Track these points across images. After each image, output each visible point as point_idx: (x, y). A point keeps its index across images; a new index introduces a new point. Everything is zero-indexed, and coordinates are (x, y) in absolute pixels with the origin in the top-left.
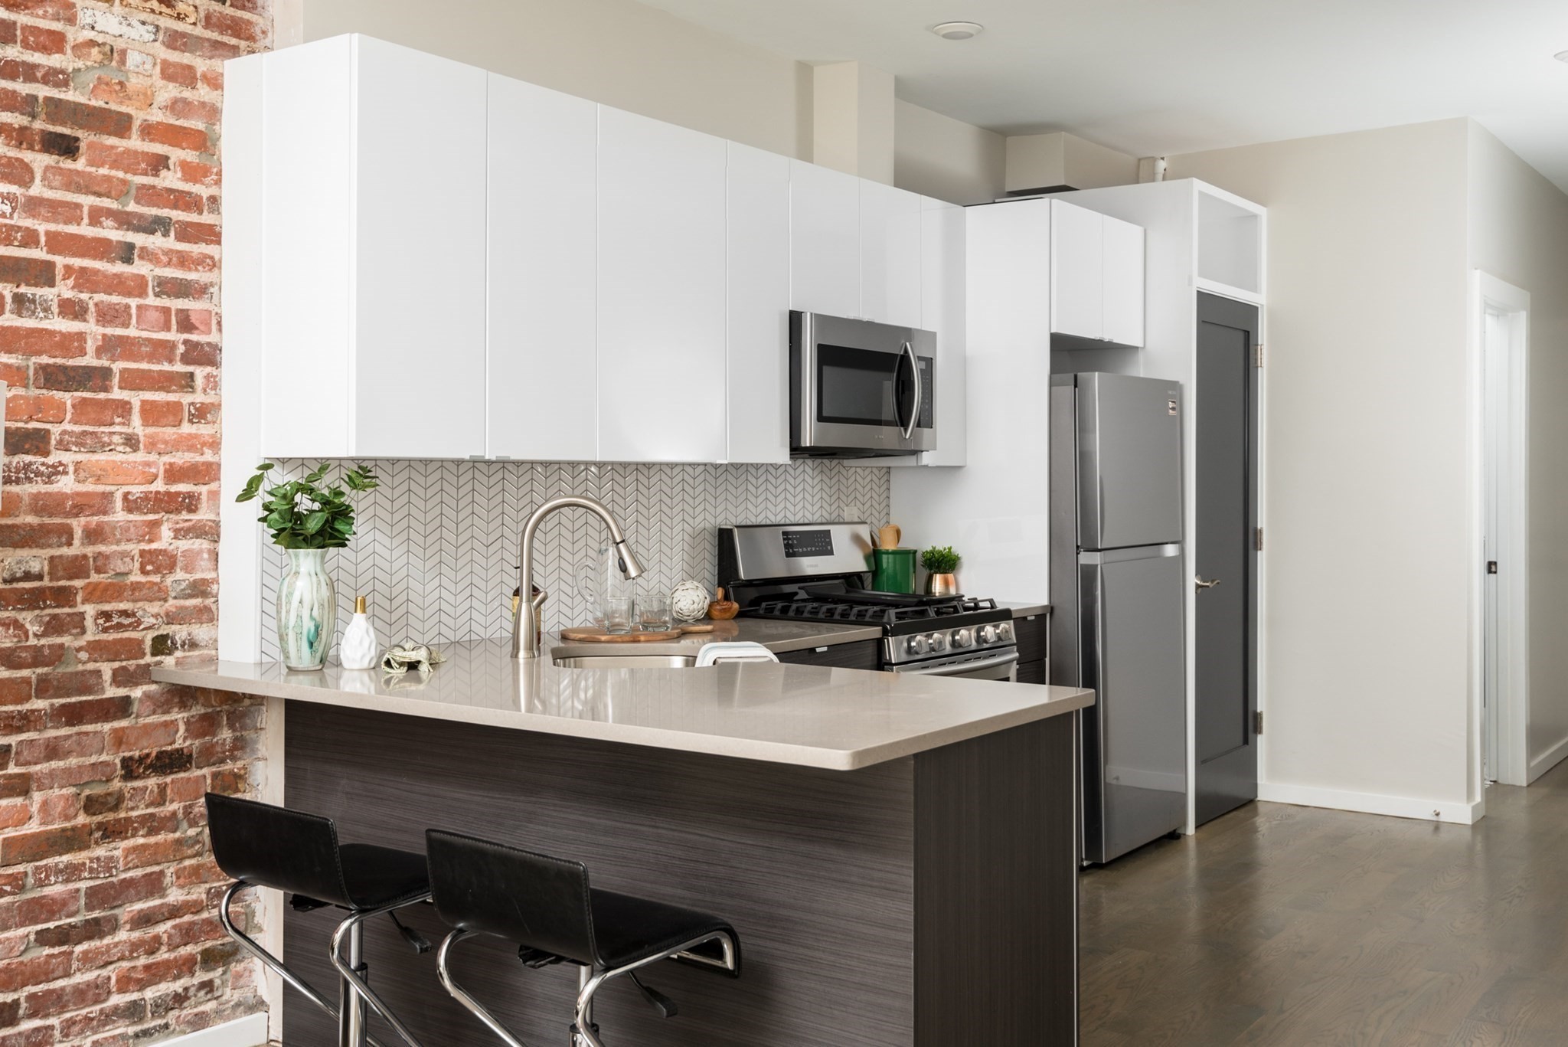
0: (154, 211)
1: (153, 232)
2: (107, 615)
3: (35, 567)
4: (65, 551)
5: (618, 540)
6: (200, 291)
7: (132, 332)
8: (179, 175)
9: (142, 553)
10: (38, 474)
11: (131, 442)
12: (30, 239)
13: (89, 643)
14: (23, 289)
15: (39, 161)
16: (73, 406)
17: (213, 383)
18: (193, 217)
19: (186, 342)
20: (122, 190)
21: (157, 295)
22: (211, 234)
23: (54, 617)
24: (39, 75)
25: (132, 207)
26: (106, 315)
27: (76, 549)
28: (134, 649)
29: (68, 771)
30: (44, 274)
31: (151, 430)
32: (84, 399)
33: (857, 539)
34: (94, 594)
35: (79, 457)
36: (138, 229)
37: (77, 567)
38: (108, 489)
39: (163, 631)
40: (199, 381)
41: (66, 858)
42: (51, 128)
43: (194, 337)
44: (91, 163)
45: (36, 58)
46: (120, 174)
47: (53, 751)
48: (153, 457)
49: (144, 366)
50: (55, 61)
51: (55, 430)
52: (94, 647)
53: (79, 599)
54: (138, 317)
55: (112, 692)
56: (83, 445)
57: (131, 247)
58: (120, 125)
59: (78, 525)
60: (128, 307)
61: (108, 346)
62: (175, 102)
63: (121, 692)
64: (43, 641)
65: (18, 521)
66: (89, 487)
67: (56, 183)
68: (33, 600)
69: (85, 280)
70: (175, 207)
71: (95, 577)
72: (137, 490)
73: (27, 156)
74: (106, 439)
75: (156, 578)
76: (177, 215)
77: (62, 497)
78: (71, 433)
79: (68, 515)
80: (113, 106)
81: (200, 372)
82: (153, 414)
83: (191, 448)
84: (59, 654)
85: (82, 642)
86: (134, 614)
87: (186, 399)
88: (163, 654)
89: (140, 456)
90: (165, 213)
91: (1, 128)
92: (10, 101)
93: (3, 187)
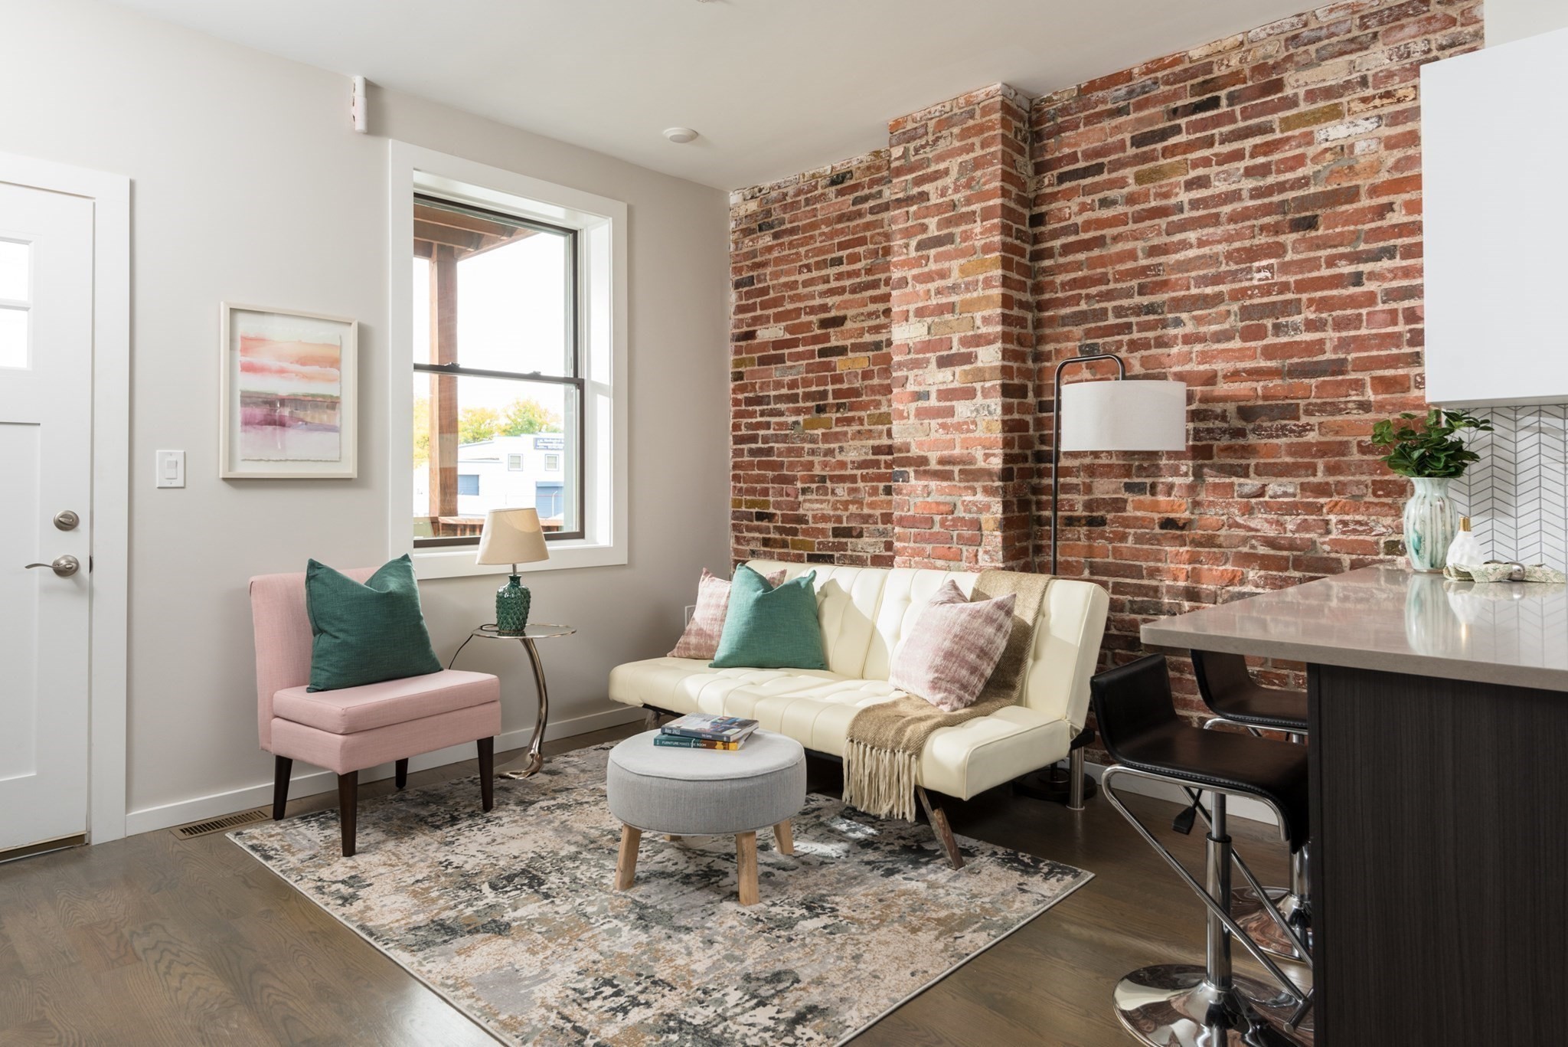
0: (1381, 244)
1: (1380, 259)
2: (1345, 523)
3: (1291, 489)
4: (1311, 479)
7: (1363, 331)
8: (1404, 212)
9: (1374, 482)
10: (1292, 431)
11: (1365, 406)
12: (1284, 287)
13: (1331, 540)
14: (1282, 320)
15: (1289, 238)
16: (1316, 387)
19: (1410, 331)
20: (1356, 237)
21: (1384, 302)
23: (1305, 521)
24: (1287, 186)
25: (1362, 247)
26: (1339, 325)
27: (1320, 478)
28: (1370, 548)
30: (1293, 307)
31: (1381, 397)
32: (1324, 381)
34: (1335, 508)
35: (1322, 419)
36: (1366, 261)
37: (1322, 490)
38: (1345, 439)
39: (1395, 538)
42: (1297, 216)
43: (1418, 326)
44: (1327, 228)
45: (1290, 176)
46: (1352, 228)
48: (1384, 416)
49: (1375, 353)
50: (1300, 172)
51: (1302, 403)
52: (1336, 543)
53: (1325, 510)
54: (1367, 320)
56: (1325, 411)
57: (1359, 274)
58: (1352, 194)
59: (1321, 464)
60: (1360, 315)
61: (1343, 344)
62: (1398, 161)
64: (1297, 535)
65: (1278, 460)
66: (1330, 438)
67: (1302, 249)
68: (1290, 509)
69: (1323, 304)
70: (1400, 236)
71: (1337, 498)
72: (1369, 439)
73: (1281, 238)
74: (1342, 406)
75: (1388, 500)
76: (1402, 241)
77: (1309, 445)
78: (1316, 404)
79: (1314, 456)
80: (1345, 185)
82: (1381, 385)
84: (1309, 545)
85: (1326, 539)
86: (1367, 524)
87: (1414, 372)
88: (1394, 554)
89: (1371, 416)
90: (1392, 242)
91: (1262, 228)
92: (1267, 210)
93: (1264, 263)
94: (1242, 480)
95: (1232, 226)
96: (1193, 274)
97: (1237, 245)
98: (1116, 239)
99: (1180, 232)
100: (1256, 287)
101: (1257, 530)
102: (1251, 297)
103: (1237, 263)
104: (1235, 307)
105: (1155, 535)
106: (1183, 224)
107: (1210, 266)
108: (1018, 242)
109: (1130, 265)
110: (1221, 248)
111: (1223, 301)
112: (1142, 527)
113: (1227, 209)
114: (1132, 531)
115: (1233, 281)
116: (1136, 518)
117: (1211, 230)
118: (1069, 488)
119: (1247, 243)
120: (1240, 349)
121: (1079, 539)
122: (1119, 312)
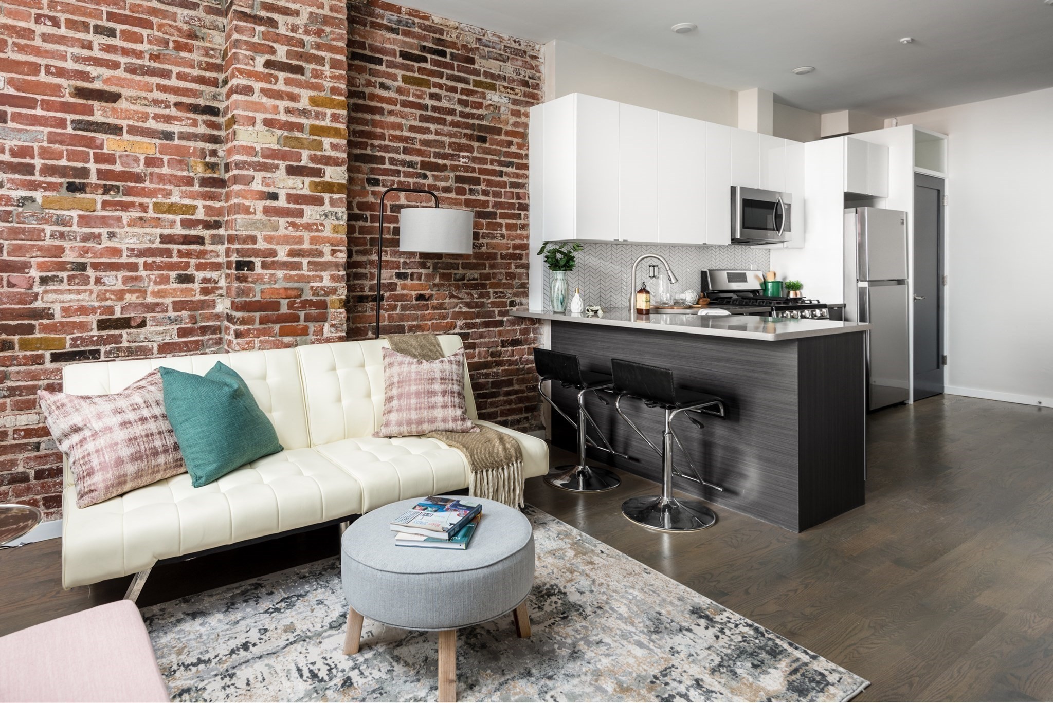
0: (509, 160)
1: (508, 167)
2: (496, 293)
3: (476, 276)
4: (484, 271)
5: (668, 269)
6: (522, 186)
7: (502, 200)
8: (516, 147)
9: (506, 273)
10: (476, 246)
11: (503, 236)
12: (473, 170)
13: (491, 301)
14: (472, 187)
15: (476, 144)
16: (486, 224)
17: (527, 217)
18: (520, 161)
19: (519, 203)
20: (499, 153)
21: (510, 187)
22: (526, 167)
23: (481, 292)
24: (475, 117)
25: (502, 159)
26: (497, 195)
27: (487, 271)
28: (504, 304)
29: (485, 342)
30: (477, 181)
31: (508, 232)
32: (489, 222)
33: (757, 277)
34: (493, 286)
35: (488, 241)
36: (504, 166)
37: (487, 277)
38: (496, 251)
39: (513, 299)
40: (523, 216)
41: (485, 371)
42: (479, 134)
43: (521, 201)
44: (490, 145)
45: (475, 111)
46: (499, 148)
47: (481, 336)
48: (509, 241)
49: (506, 211)
50: (480, 112)
51: (481, 232)
52: (492, 303)
53: (488, 287)
54: (504, 195)
55: (498, 318)
56: (489, 237)
57: (502, 172)
58: (498, 131)
59: (488, 263)
60: (501, 191)
61: (496, 205)
62: (515, 122)
63: (500, 318)
64: (478, 300)
65: (471, 261)
66: (491, 251)
67: (480, 152)
68: (475, 287)
69: (489, 183)
70: (515, 158)
71: (493, 280)
72: (504, 252)
73: (473, 143)
74: (495, 235)
75: (510, 282)
76: (515, 161)
77: (483, 254)
79: (485, 260)
80: (497, 125)
81: (523, 213)
82: (509, 227)
83: (520, 239)
84: (482, 305)
85: (489, 301)
86: (504, 293)
87: (519, 222)
88: (513, 306)
89: (505, 241)
90: (512, 160)
91: (465, 135)
92: (468, 126)
93: (465, 154)
94: (456, 271)
95: (451, 129)
96: (433, 150)
97: (453, 140)
98: (390, 113)
99: (426, 122)
100: (463, 166)
101: (462, 299)
102: (460, 171)
103: (453, 150)
104: (452, 175)
105: (413, 305)
106: (428, 118)
107: (441, 148)
109: (398, 133)
110: (446, 140)
111: (447, 169)
112: (406, 301)
113: (449, 118)
114: (399, 303)
115: (452, 160)
116: (403, 295)
117: (442, 127)
118: (360, 276)
119: (457, 141)
120: (456, 199)
121: (366, 311)
122: (392, 161)
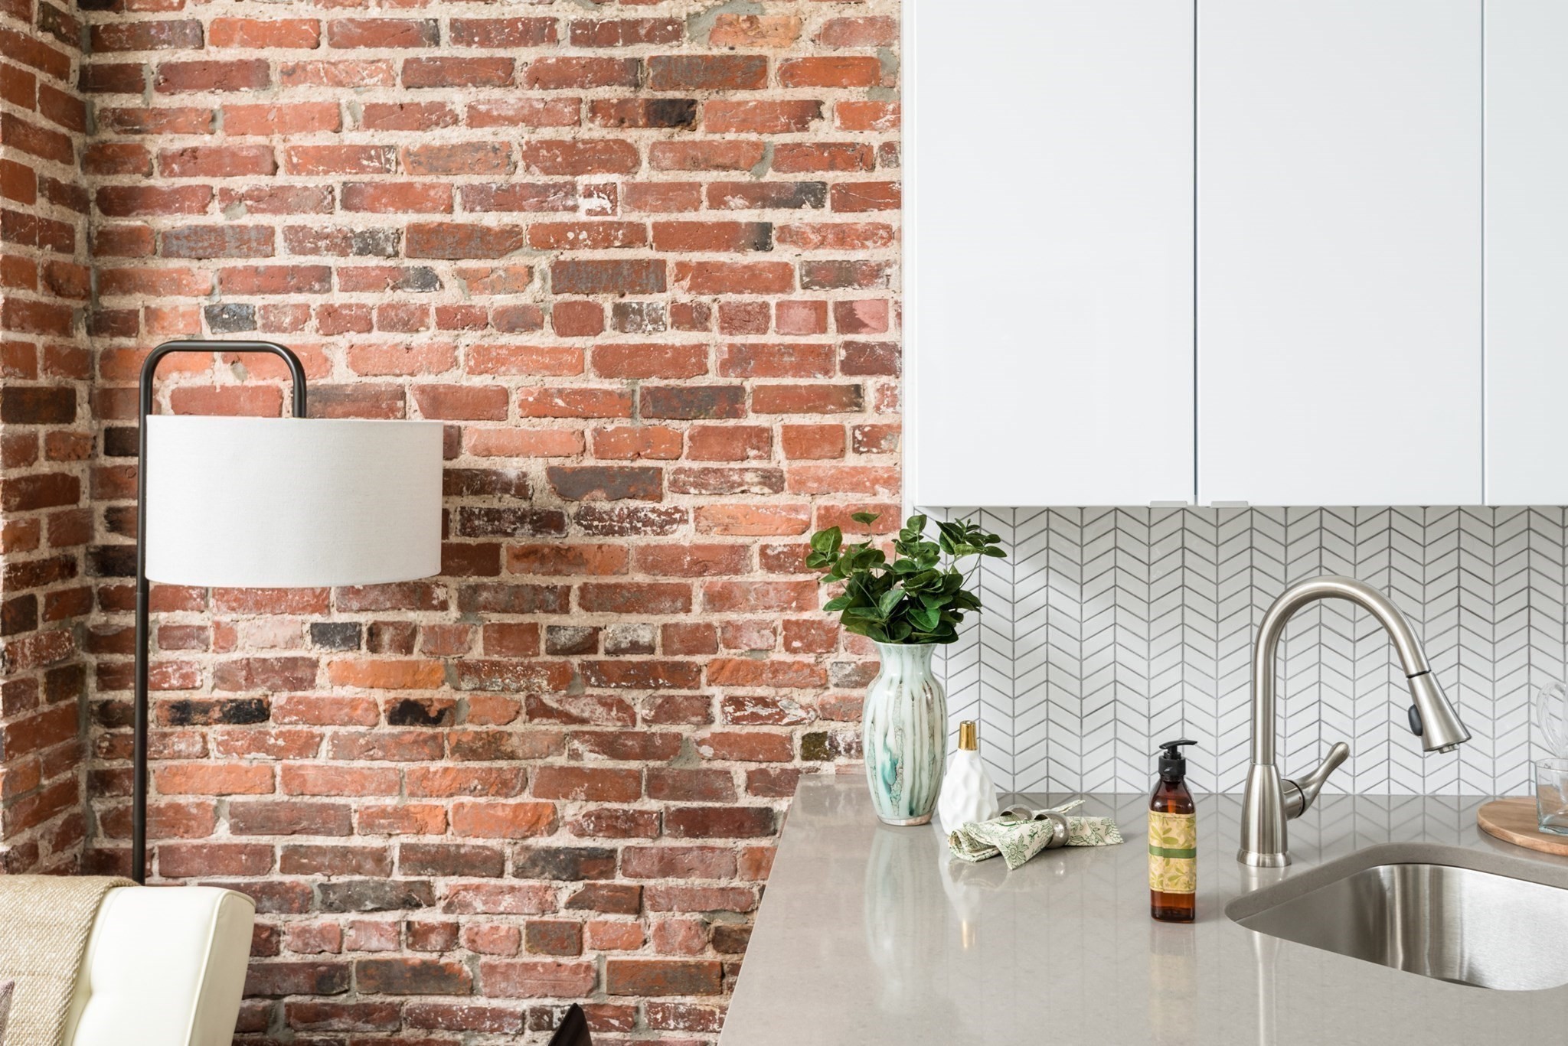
0: (801, 177)
1: (798, 205)
2: (738, 703)
3: (645, 637)
4: (681, 618)
5: (1413, 670)
6: (873, 274)
7: (771, 338)
8: (838, 122)
9: (787, 624)
10: (647, 522)
11: (772, 481)
12: (635, 235)
13: (714, 735)
14: (628, 299)
15: (644, 138)
16: (691, 438)
17: (890, 398)
18: (860, 176)
19: (847, 345)
20: (756, 156)
21: (805, 287)
22: (888, 196)
23: (669, 699)
24: (643, 32)
25: (771, 176)
26: (733, 320)
27: (697, 615)
28: (778, 749)
29: (689, 892)
30: (649, 276)
31: (798, 464)
32: (705, 428)
34: (721, 673)
35: (701, 501)
36: (778, 204)
37: (700, 639)
38: (741, 540)
39: (819, 727)
40: (870, 397)
41: (690, 1000)
42: (659, 95)
43: (861, 338)
44: (712, 130)
45: (639, 12)
46: (753, 137)
47: (668, 865)
48: (803, 499)
49: (788, 381)
50: (660, 9)
51: (668, 467)
52: (721, 742)
53: (703, 678)
54: (778, 318)
55: (747, 801)
56: (704, 486)
57: (765, 228)
58: (752, 72)
59: (698, 586)
60: (765, 306)
61: (737, 359)
62: (830, 26)
63: (760, 802)
64: (656, 729)
65: (623, 580)
66: (716, 538)
67: (666, 163)
68: (643, 677)
69: (705, 278)
70: (831, 167)
71: (723, 653)
72: (779, 543)
73: (630, 135)
74: (736, 478)
75: (809, 658)
76: (834, 177)
77: (678, 551)
78: (688, 472)
79: (686, 573)
80: (742, 51)
81: (871, 384)
82: (799, 442)
83: (856, 487)
84: (674, 747)
85: (705, 733)
86: (774, 704)
87: (850, 420)
88: (817, 758)
89: (784, 499)
90: (818, 176)
91: (595, 108)
92: (606, 72)
93: (600, 179)
94: (555, 619)
95: (537, 93)
96: (461, 180)
97: (547, 133)
98: (292, 74)
99: (433, 85)
100: (584, 226)
101: (583, 721)
102: (574, 245)
103: (547, 171)
104: (543, 262)
105: (379, 738)
106: (438, 71)
107: (494, 168)
108: (47, 38)
109: (324, 138)
110: (516, 136)
111: (519, 245)
112: (351, 721)
113: (526, 56)
114: (328, 730)
115: (539, 208)
116: (338, 703)
117: (497, 93)
118: (174, 637)
119: (566, 134)
120: (554, 351)
121: (205, 754)
122: (299, 239)
